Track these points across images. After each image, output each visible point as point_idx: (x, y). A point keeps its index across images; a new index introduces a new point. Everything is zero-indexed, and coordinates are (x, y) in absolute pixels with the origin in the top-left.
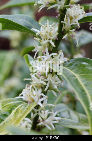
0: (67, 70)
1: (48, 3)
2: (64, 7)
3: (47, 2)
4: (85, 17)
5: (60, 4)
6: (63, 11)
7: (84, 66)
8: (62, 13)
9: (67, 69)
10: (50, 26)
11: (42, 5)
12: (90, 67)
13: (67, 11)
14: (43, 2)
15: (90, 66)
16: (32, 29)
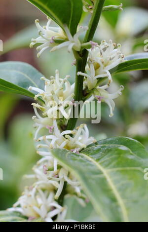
0: (90, 161)
1: (52, 41)
2: (82, 47)
3: (51, 38)
4: (122, 62)
5: (73, 42)
6: (81, 53)
7: (120, 153)
8: (80, 58)
9: (90, 159)
10: (60, 81)
11: (42, 44)
12: (131, 154)
13: (89, 54)
14: (44, 39)
15: (131, 152)
16: (30, 87)
